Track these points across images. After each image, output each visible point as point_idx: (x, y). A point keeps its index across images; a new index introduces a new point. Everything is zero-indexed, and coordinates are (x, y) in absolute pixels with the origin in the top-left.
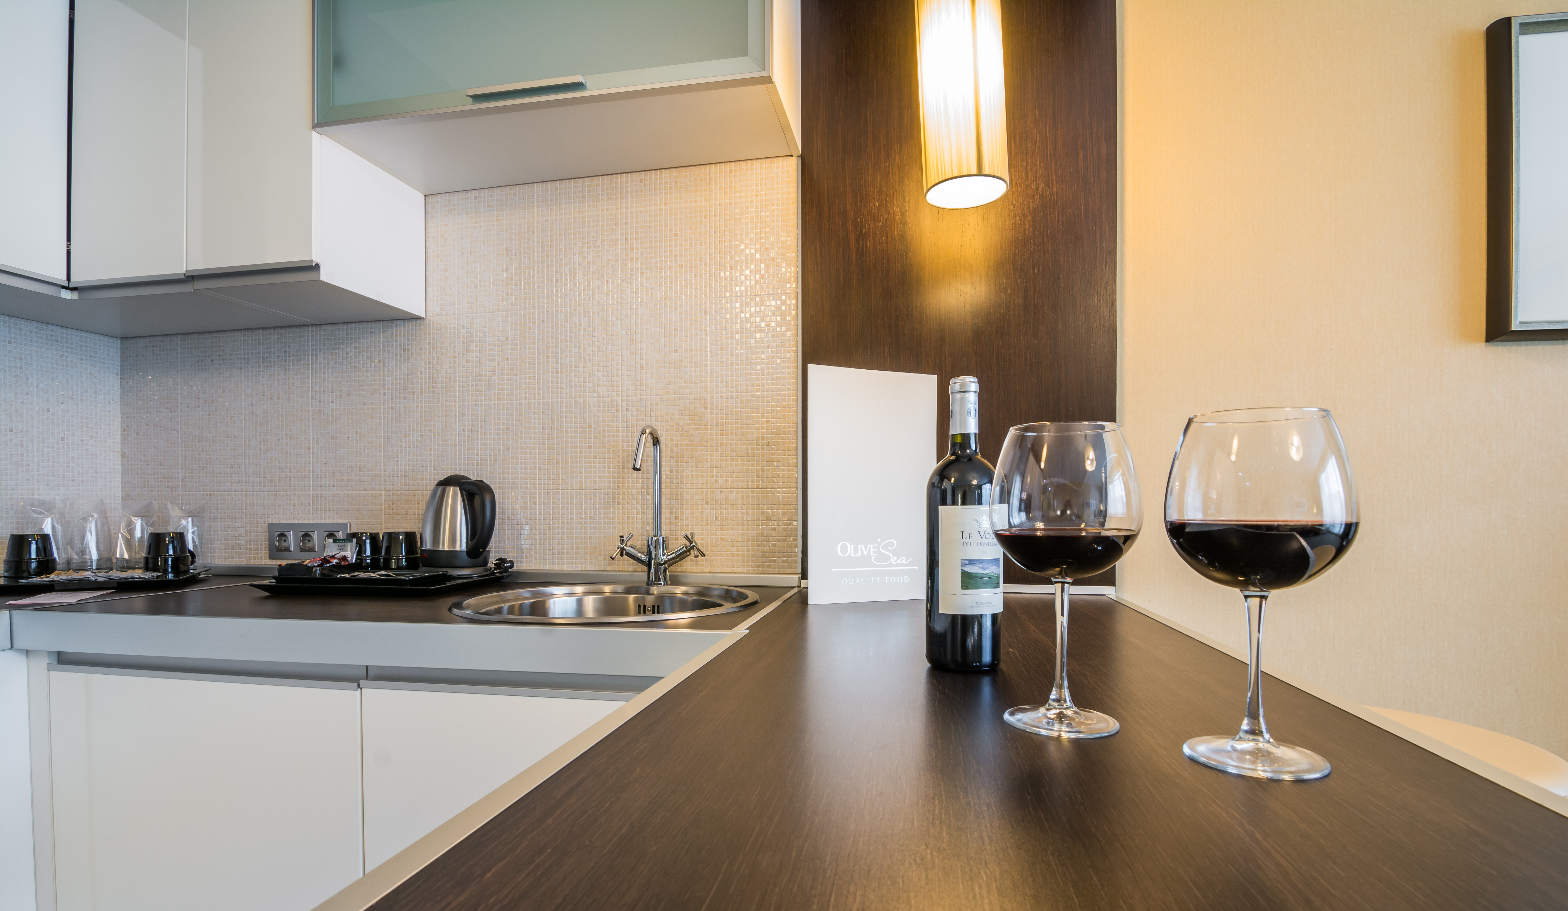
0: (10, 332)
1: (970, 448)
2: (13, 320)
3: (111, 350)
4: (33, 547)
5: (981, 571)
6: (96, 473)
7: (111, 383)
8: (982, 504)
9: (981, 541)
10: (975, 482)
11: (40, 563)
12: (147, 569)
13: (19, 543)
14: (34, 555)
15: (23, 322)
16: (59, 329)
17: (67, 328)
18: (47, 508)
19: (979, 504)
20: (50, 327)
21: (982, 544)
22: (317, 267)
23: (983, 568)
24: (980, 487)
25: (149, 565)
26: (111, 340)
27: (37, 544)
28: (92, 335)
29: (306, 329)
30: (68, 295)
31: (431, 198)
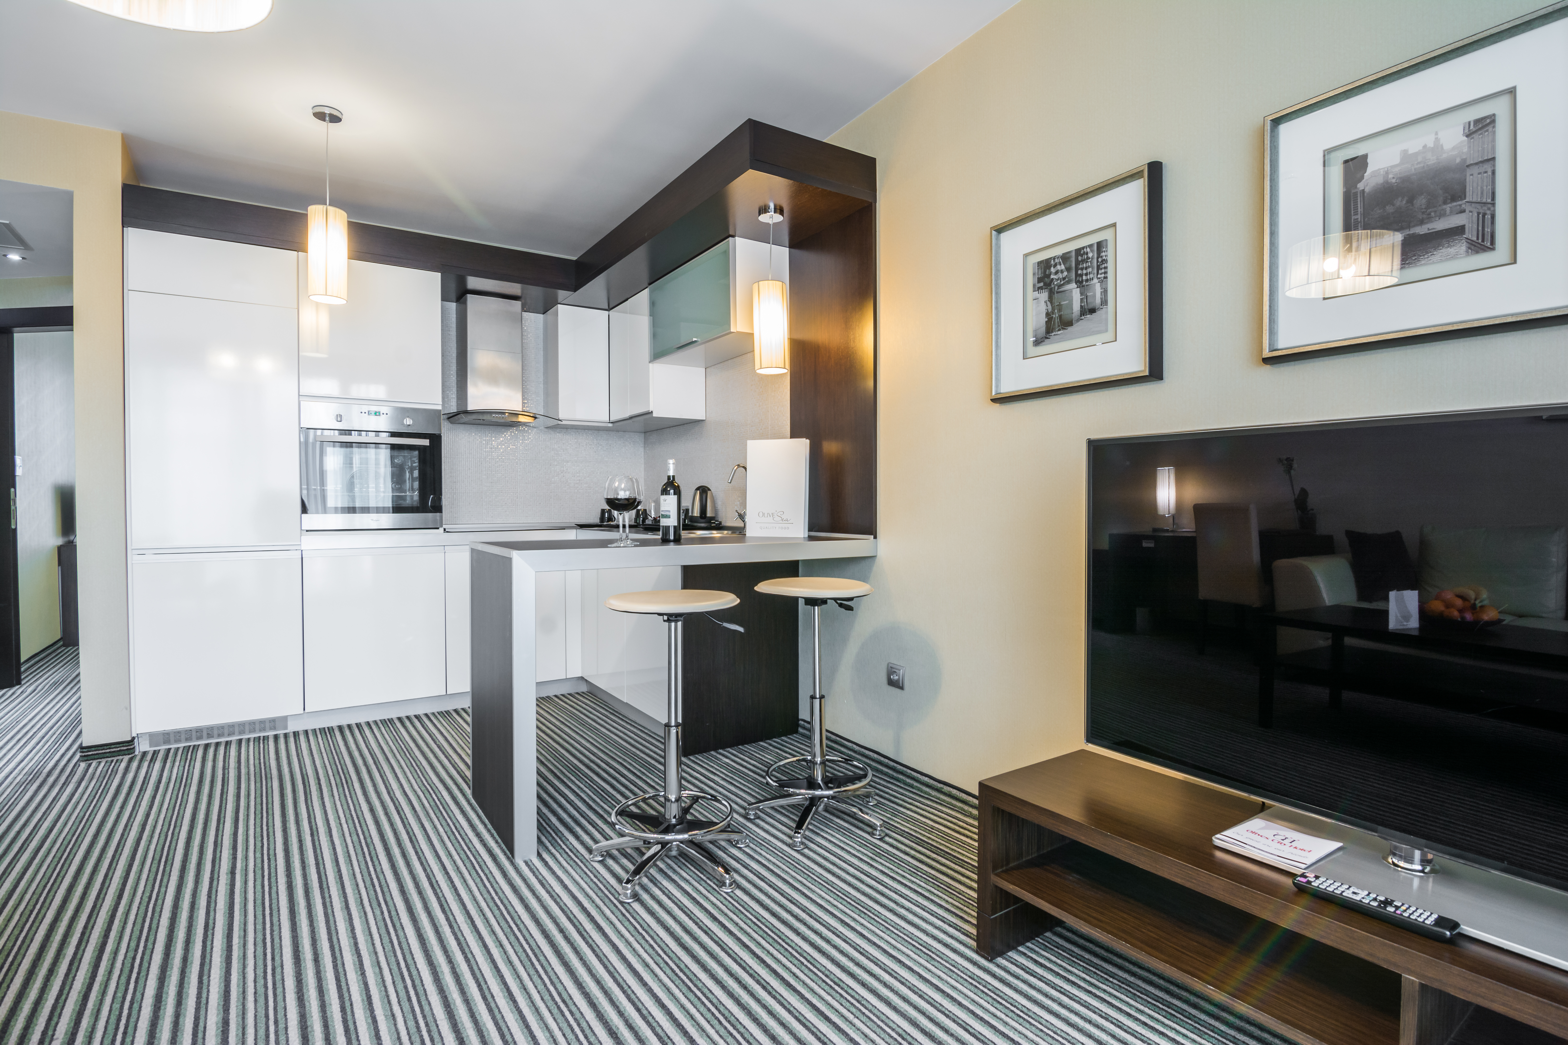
0: (605, 436)
2: (605, 433)
3: (639, 438)
4: (606, 514)
7: (642, 450)
10: (669, 489)
11: (608, 519)
13: (603, 511)
14: (606, 516)
15: (609, 433)
16: (620, 433)
17: (622, 433)
20: (618, 433)
22: (652, 412)
24: (670, 491)
28: (633, 434)
30: (610, 425)
31: (707, 369)
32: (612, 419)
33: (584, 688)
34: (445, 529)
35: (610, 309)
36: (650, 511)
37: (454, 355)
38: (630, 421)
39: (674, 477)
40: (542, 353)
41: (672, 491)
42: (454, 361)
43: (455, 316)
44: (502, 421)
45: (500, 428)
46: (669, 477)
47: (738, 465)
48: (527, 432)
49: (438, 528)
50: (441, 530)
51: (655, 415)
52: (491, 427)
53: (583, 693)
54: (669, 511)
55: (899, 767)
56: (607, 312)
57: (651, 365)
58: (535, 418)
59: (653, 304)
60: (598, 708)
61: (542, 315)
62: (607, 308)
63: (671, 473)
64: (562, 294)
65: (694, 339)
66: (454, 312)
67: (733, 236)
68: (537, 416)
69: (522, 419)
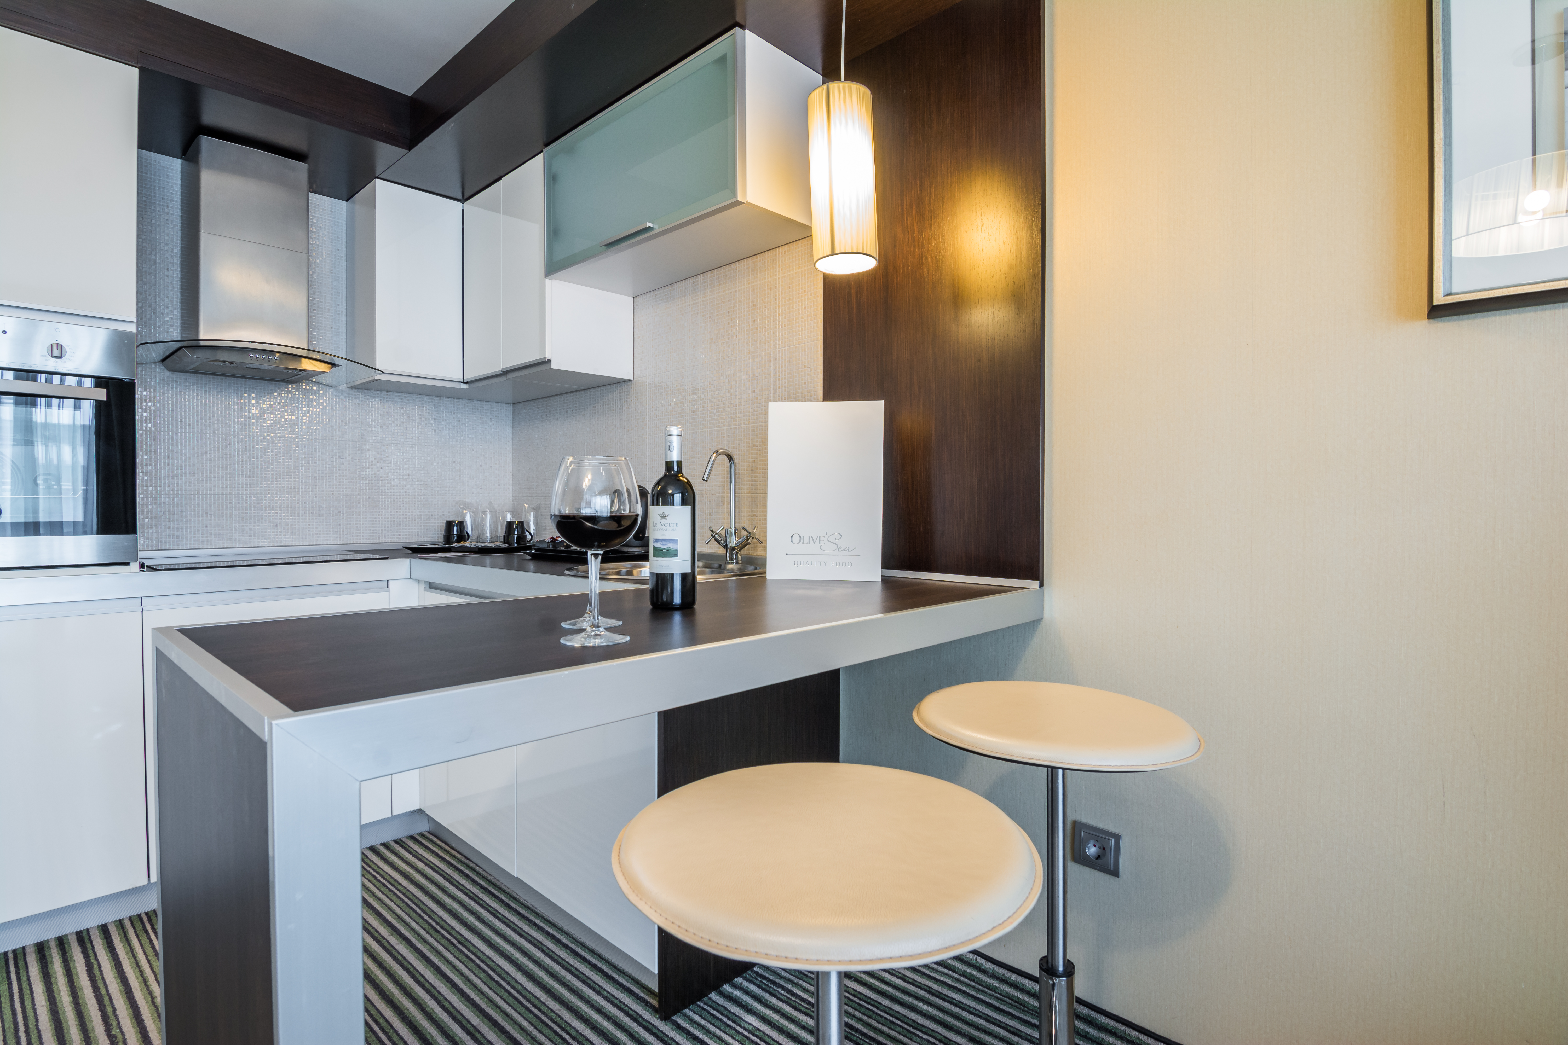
0: (454, 407)
1: (674, 471)
2: (455, 400)
3: (506, 412)
4: (455, 528)
5: (662, 546)
6: (499, 485)
7: (509, 430)
8: (673, 505)
9: (661, 527)
10: (670, 492)
11: (458, 537)
12: (505, 543)
13: (449, 525)
14: (455, 533)
15: (461, 401)
16: (479, 402)
17: (483, 401)
18: (467, 506)
19: (671, 505)
20: (475, 402)
21: (662, 530)
22: (549, 361)
23: (663, 545)
24: (673, 495)
25: (506, 541)
26: (507, 405)
27: (457, 526)
28: (497, 404)
29: (582, 392)
30: (464, 386)
31: (635, 299)
32: (468, 377)
33: (423, 827)
34: (142, 566)
35: (464, 199)
36: (528, 524)
37: (177, 250)
38: (504, 379)
39: (679, 463)
40: (344, 264)
41: (678, 497)
42: (177, 261)
43: (179, 182)
44: (269, 366)
45: (266, 383)
46: (669, 465)
47: (717, 452)
48: (315, 393)
49: (128, 564)
50: (135, 567)
51: (554, 366)
52: (249, 382)
53: (422, 835)
54: (675, 541)
55: (1102, 1019)
56: (459, 205)
57: (548, 281)
58: (333, 365)
59: (552, 179)
60: (457, 877)
61: (344, 203)
62: (460, 197)
63: (675, 457)
64: (385, 152)
65: (649, 224)
66: (179, 175)
67: (743, 27)
68: (337, 361)
69: (307, 365)
